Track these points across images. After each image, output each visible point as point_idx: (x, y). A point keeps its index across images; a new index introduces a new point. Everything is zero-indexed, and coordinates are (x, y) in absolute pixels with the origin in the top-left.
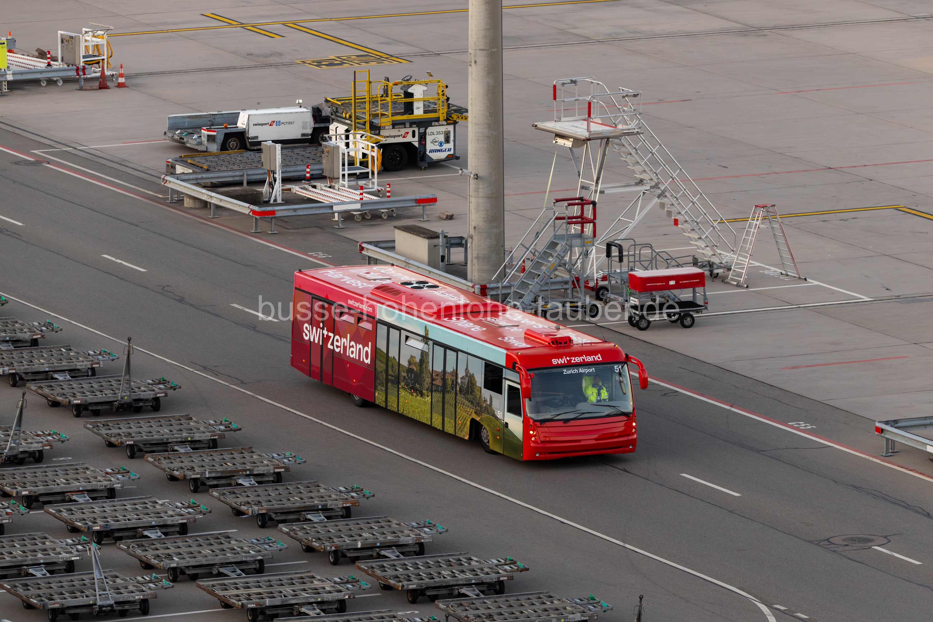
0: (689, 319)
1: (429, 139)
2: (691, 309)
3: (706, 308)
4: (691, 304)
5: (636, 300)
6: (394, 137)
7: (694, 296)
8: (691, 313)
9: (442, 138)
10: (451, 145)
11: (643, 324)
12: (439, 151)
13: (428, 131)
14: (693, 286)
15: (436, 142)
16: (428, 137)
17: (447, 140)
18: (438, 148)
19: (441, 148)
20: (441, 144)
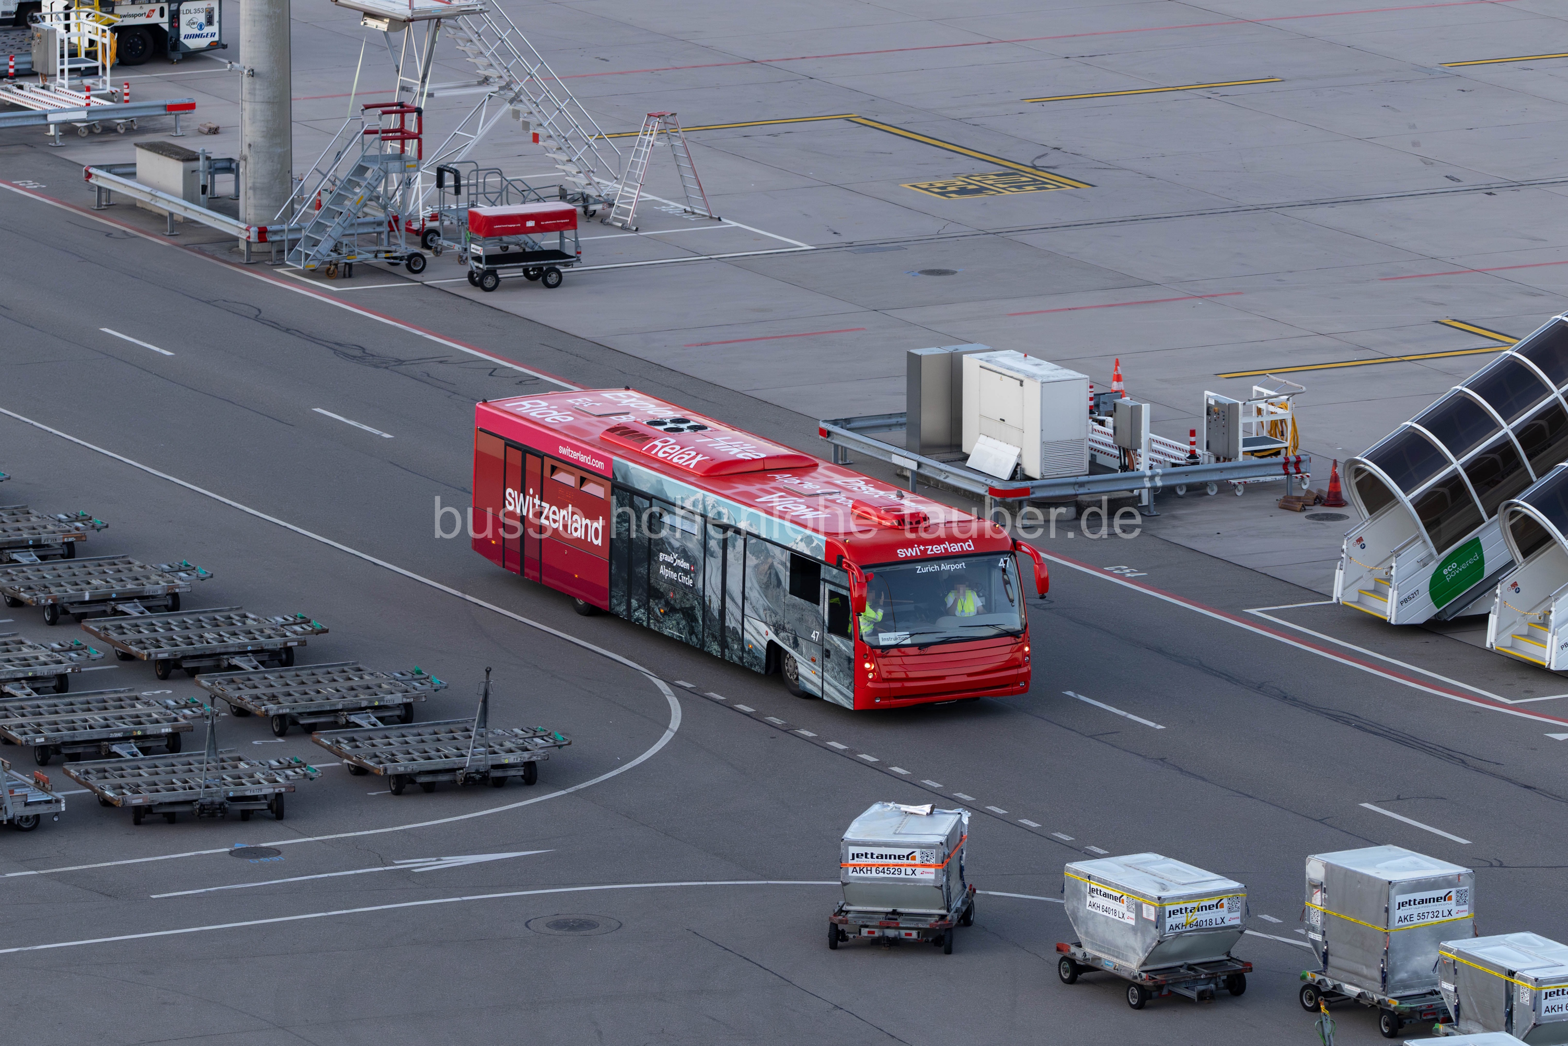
0: (554, 275)
1: (184, 19)
2: (558, 261)
3: (579, 260)
4: (558, 254)
5: (480, 248)
6: (134, 16)
7: (562, 243)
8: (557, 267)
9: (202, 18)
10: (215, 28)
11: (490, 282)
12: (197, 36)
13: (182, 8)
14: (559, 228)
15: (194, 23)
16: (182, 17)
17: (210, 21)
18: (198, 32)
19: (201, 32)
20: (201, 26)
